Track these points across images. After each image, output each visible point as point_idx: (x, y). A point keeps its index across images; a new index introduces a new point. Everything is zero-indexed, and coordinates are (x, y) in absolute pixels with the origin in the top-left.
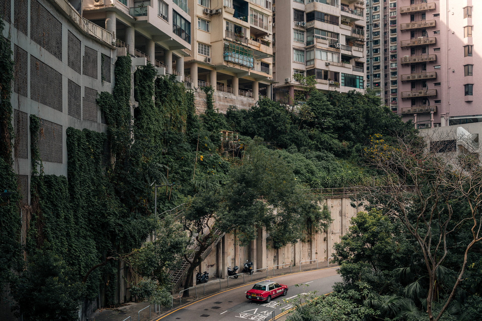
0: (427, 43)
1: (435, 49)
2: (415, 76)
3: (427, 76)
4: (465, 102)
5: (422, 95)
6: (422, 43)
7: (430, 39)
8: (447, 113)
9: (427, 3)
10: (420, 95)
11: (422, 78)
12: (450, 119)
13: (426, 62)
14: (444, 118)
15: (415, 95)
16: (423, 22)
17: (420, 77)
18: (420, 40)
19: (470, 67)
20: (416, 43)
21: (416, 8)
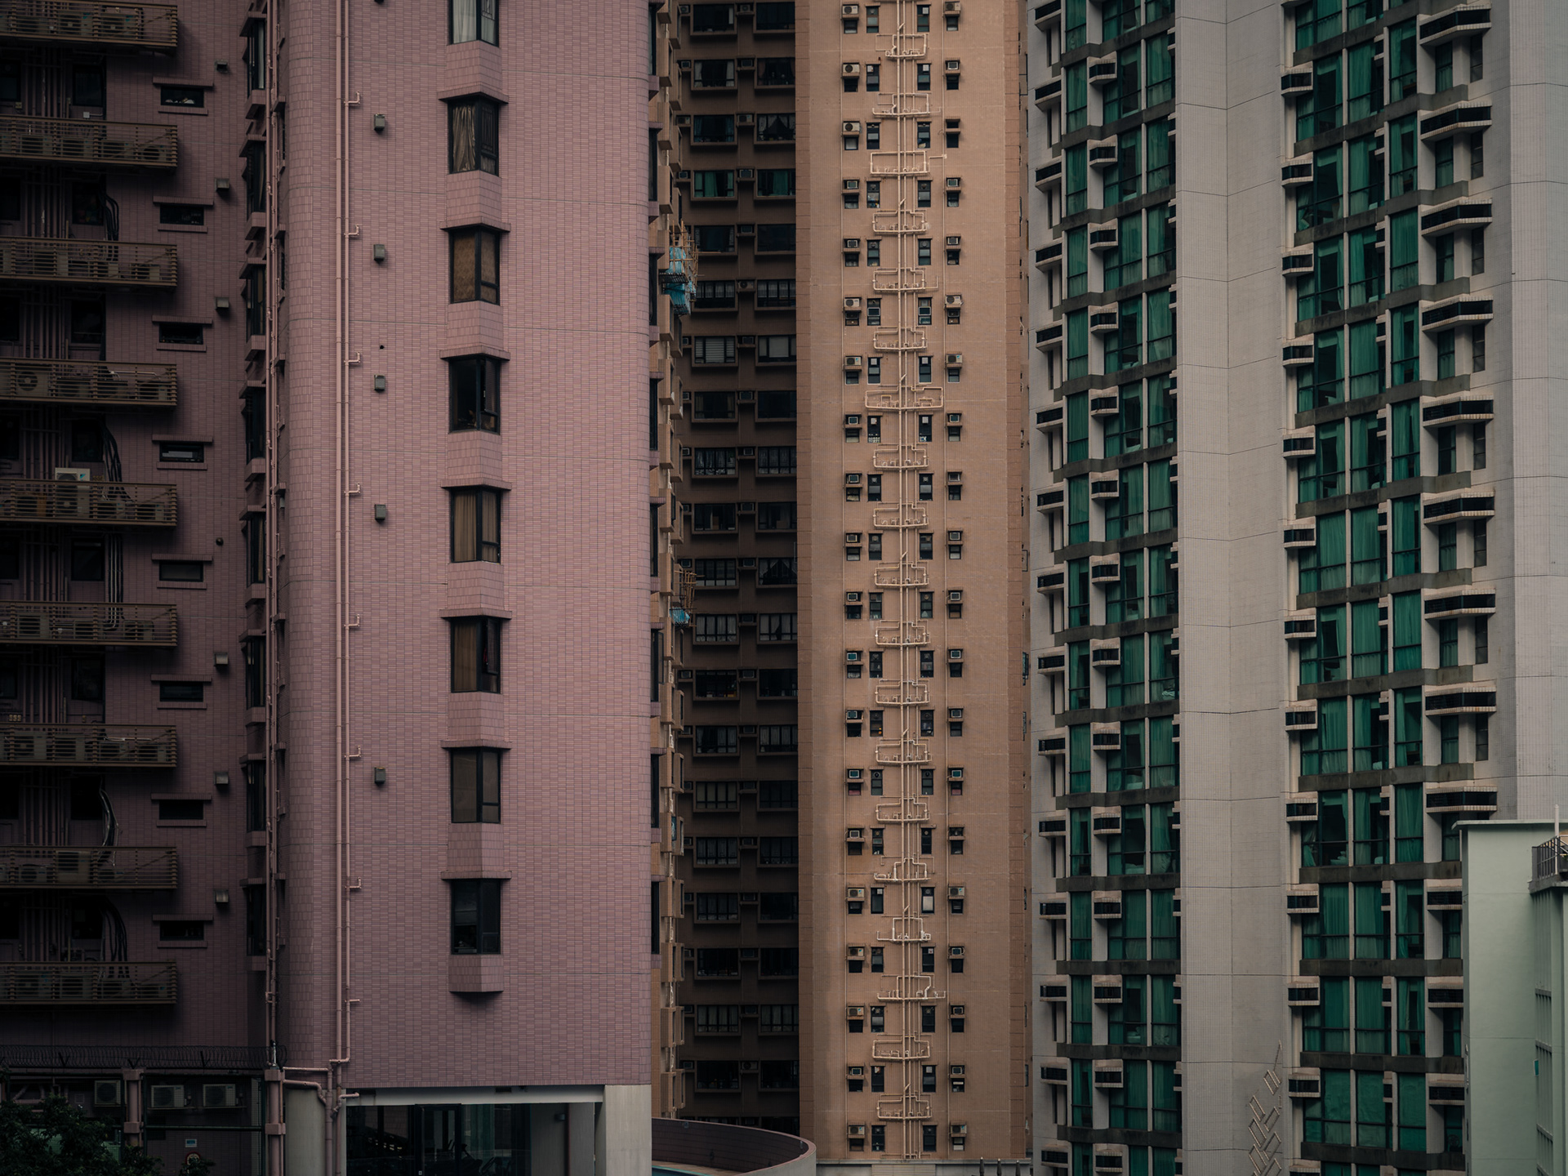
0: (121, 516)
1: (163, 564)
2: (29, 741)
3: (111, 750)
4: (451, 1000)
5: (77, 878)
6: (83, 512)
7: (142, 496)
8: (335, 1066)
9: (114, 235)
10: (66, 878)
11: (80, 757)
12: (352, 1104)
13: (103, 647)
14: (312, 1096)
15: (30, 874)
16: (83, 364)
17: (67, 747)
18: (69, 488)
19: (488, 764)
20: (41, 506)
21: (46, 261)
